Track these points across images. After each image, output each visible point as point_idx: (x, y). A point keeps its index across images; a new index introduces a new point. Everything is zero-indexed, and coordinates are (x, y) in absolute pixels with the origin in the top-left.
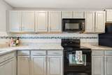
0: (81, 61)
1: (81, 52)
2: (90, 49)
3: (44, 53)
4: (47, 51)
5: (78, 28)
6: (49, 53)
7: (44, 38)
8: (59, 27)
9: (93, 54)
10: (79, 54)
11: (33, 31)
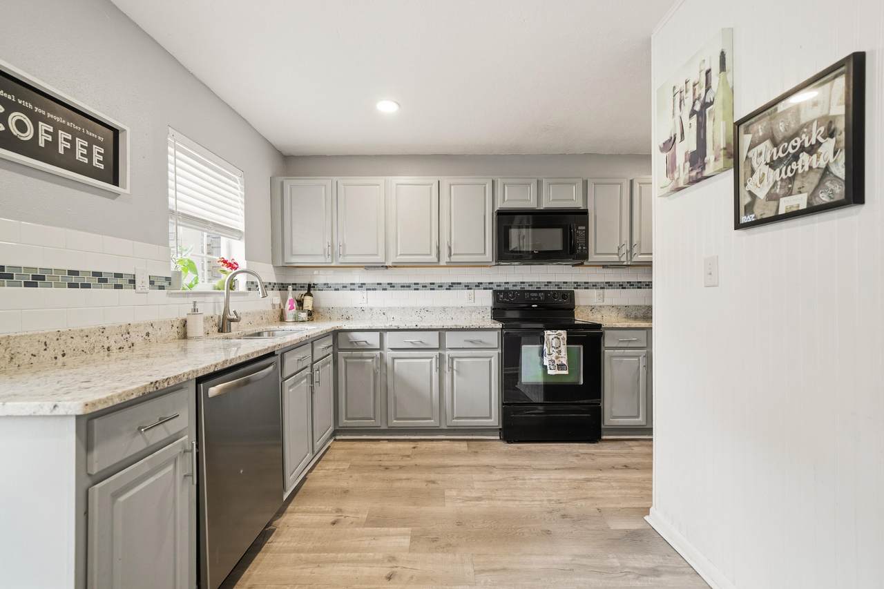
0: (561, 367)
1: (563, 333)
2: (599, 326)
3: (432, 339)
4: (441, 331)
5: (558, 246)
6: (451, 340)
7: (417, 287)
8: (482, 242)
9: (608, 341)
10: (555, 339)
11: (380, 259)
